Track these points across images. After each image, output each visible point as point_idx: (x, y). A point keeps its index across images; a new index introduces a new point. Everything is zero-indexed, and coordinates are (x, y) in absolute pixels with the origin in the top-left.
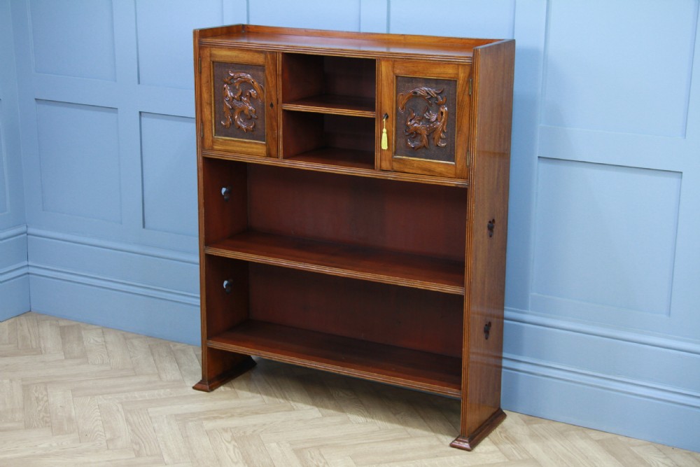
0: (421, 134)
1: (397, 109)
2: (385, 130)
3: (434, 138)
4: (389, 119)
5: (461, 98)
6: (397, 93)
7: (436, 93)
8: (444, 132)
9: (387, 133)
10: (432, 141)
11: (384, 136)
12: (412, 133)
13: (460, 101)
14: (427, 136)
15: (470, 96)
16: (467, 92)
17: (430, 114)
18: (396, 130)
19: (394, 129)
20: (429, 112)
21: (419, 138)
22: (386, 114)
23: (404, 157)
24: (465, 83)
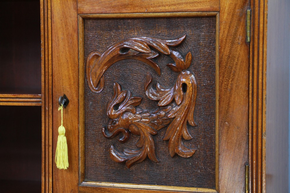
0: (138, 134)
1: (86, 85)
2: (62, 129)
3: (168, 141)
4: (71, 106)
5: (226, 52)
6: (86, 54)
7: (169, 47)
8: (189, 125)
9: (67, 134)
10: (162, 148)
11: (62, 141)
12: (119, 133)
13: (225, 58)
14: (153, 136)
15: (248, 44)
16: (240, 38)
17: (158, 91)
18: (86, 129)
19: (81, 127)
20: (155, 87)
21: (135, 141)
22: (65, 97)
23: (104, 184)
24: (235, 19)
